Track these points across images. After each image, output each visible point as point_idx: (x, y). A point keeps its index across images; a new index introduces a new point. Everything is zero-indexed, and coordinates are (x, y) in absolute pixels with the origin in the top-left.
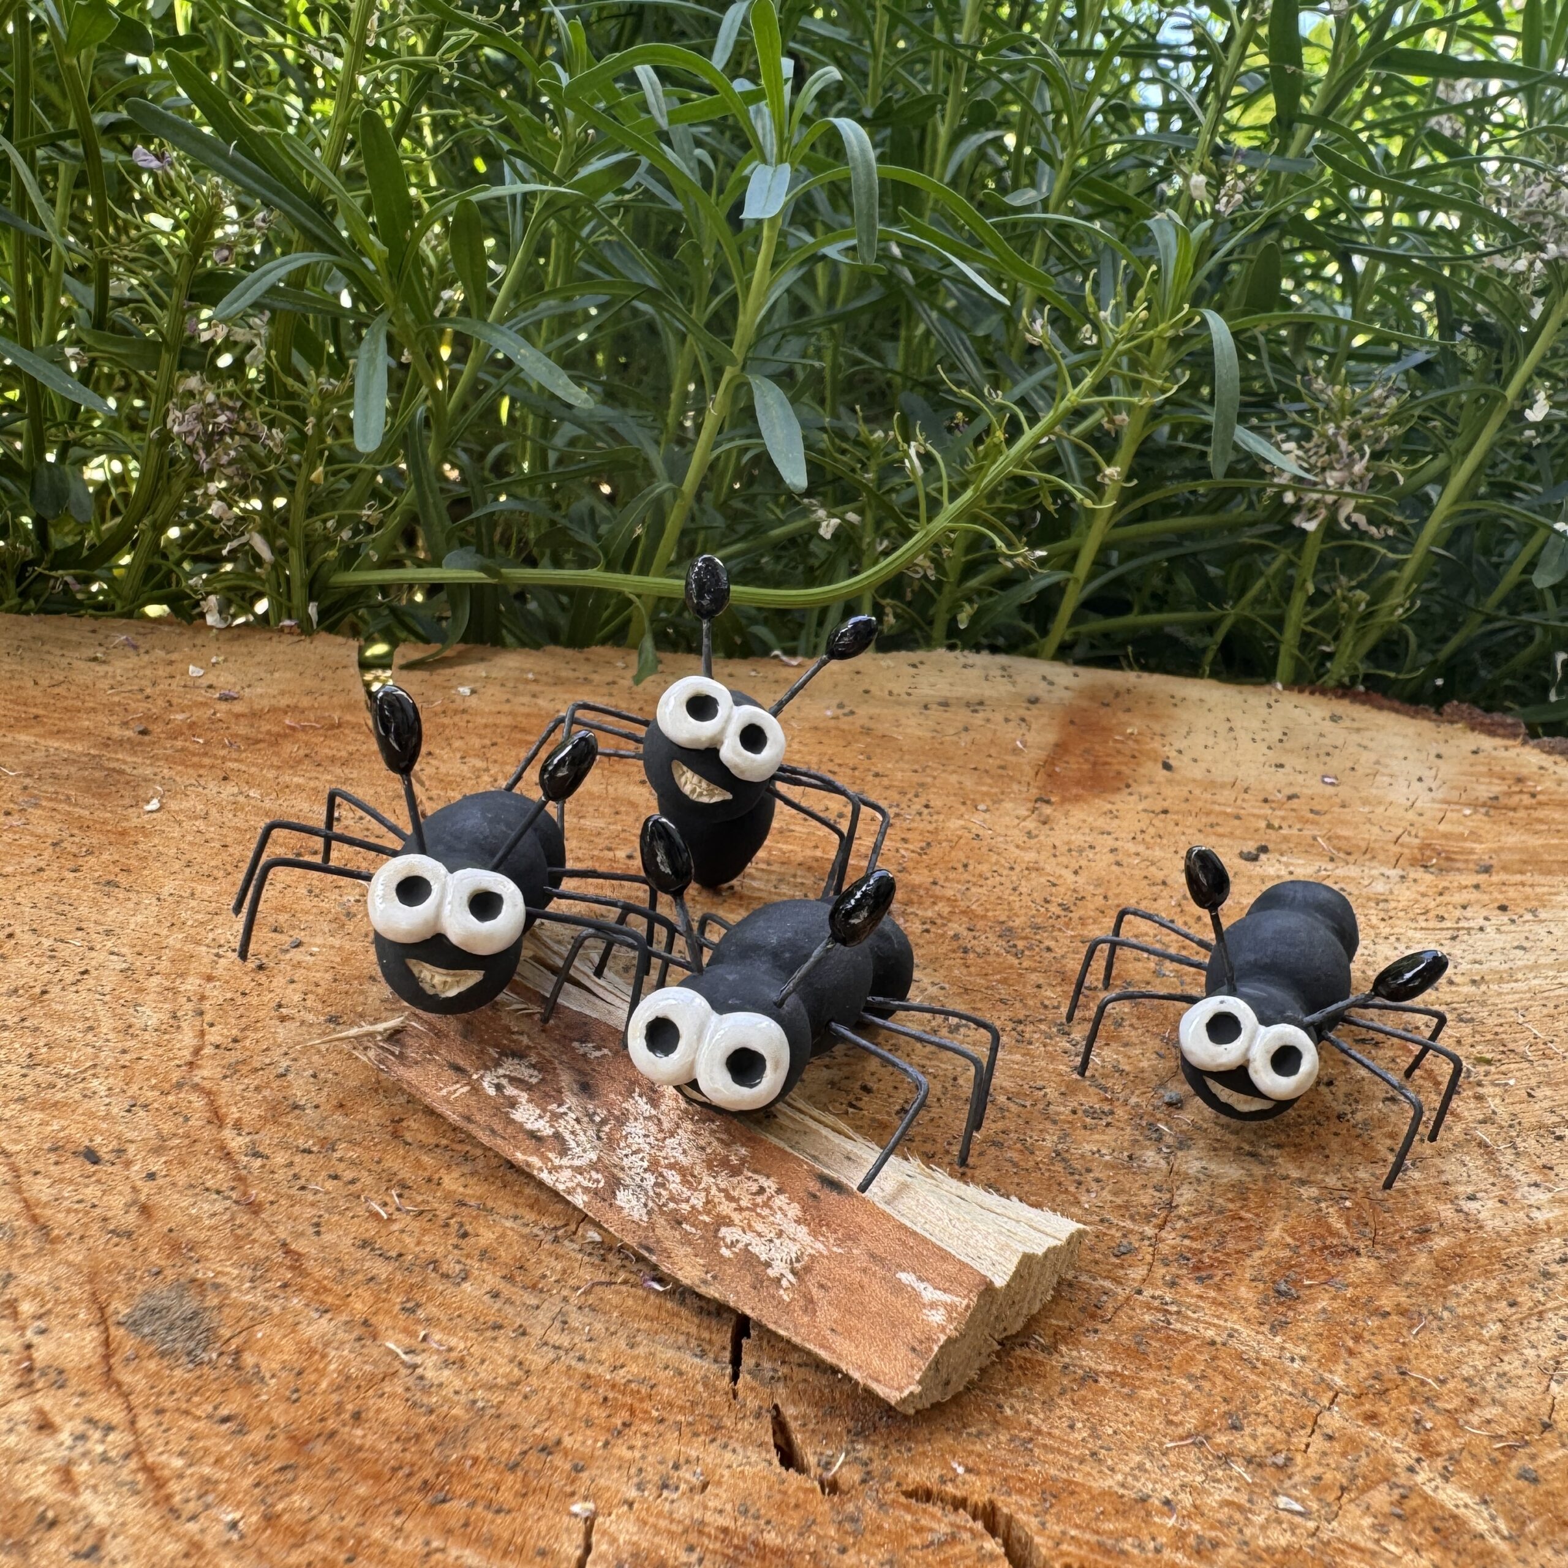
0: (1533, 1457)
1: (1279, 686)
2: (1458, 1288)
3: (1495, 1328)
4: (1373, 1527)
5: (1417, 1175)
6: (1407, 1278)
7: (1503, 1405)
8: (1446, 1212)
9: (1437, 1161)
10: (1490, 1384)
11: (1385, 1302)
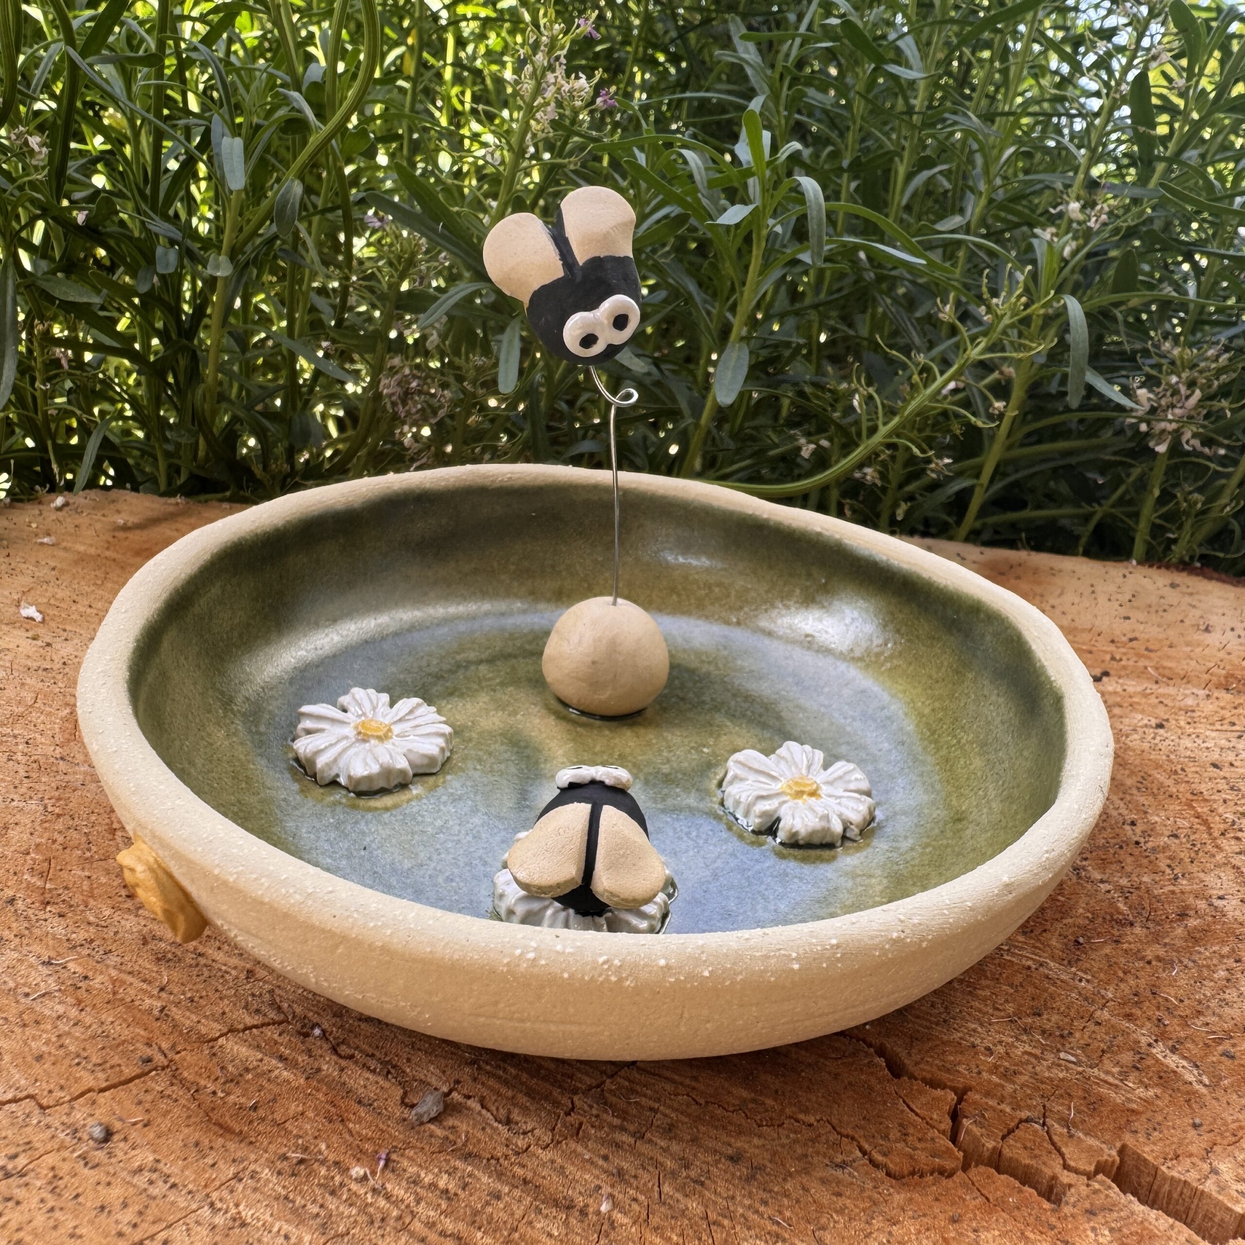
0: (1234, 1046)
1: (1134, 562)
2: (1202, 950)
3: (1222, 974)
4: (1120, 1073)
5: (1185, 882)
6: (1167, 940)
7: (1220, 1016)
8: (1202, 905)
9: (1202, 875)
10: (1213, 1003)
11: (1149, 954)
